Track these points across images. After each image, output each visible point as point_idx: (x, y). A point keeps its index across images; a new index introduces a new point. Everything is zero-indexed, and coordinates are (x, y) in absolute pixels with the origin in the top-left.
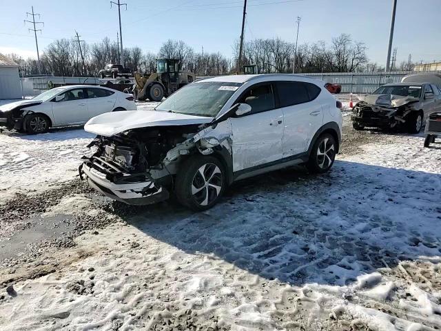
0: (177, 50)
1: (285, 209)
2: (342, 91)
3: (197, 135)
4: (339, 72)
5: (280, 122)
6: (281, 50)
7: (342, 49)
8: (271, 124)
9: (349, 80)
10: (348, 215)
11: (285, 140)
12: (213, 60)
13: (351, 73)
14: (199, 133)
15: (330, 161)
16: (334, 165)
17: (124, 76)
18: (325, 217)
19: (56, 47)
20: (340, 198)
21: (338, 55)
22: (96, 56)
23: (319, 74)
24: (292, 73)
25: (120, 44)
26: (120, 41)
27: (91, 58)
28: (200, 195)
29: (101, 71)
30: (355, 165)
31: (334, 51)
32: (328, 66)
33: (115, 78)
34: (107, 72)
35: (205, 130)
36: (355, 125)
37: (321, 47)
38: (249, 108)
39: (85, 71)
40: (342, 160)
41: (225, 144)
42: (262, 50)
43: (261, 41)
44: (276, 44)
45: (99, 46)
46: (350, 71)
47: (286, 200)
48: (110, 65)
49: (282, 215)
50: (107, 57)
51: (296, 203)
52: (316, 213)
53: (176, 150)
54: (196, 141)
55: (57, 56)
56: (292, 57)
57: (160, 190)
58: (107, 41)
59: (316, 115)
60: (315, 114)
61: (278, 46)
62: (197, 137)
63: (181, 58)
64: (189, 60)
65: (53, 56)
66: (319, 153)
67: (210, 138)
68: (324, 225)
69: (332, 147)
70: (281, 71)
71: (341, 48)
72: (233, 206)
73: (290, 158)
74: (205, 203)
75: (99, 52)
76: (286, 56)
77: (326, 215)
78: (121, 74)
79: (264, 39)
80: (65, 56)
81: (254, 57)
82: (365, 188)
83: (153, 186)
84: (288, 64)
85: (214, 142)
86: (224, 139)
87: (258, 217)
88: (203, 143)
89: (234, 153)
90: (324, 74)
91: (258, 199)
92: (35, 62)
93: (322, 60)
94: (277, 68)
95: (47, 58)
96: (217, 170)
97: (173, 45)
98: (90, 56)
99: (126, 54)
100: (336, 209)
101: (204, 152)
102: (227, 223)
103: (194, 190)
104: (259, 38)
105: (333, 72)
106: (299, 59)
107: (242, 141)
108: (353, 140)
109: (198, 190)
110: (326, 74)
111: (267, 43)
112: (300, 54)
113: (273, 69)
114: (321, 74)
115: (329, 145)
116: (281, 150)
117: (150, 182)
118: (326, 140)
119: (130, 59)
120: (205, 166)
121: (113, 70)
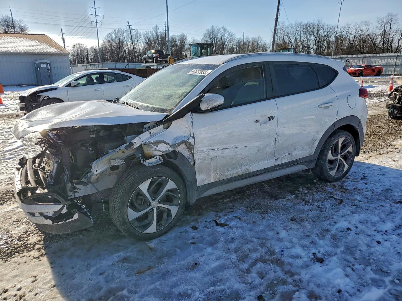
0: (219, 36)
1: (262, 245)
2: (383, 73)
3: (137, 138)
4: (383, 52)
5: (270, 118)
6: (321, 33)
7: (388, 29)
8: (257, 121)
9: (392, 61)
10: (356, 266)
11: (280, 141)
12: (253, 44)
13: (396, 54)
14: (141, 136)
15: (346, 167)
16: (353, 169)
17: (164, 61)
18: (318, 265)
19: (113, 36)
20: (349, 229)
21: (383, 35)
22: (147, 43)
23: (359, 56)
24: (331, 55)
25: (167, 32)
26: (167, 29)
27: (142, 45)
28: (144, 220)
29: (144, 56)
30: (382, 171)
31: (378, 32)
32: (371, 48)
33: (156, 63)
34: (149, 58)
35: (151, 131)
36: (390, 114)
37: (364, 28)
38: (220, 100)
39: (138, 57)
40: (366, 161)
41: (182, 149)
42: (302, 33)
43: (301, 25)
44: (316, 27)
45: (150, 34)
46: (396, 52)
47: (271, 227)
48: (153, 51)
49: (255, 255)
50: (157, 44)
51: (283, 234)
52: (306, 256)
53: (106, 158)
54: (136, 146)
55: (114, 44)
56: (333, 39)
57: (76, 217)
58: (156, 29)
59: (328, 107)
60: (326, 105)
61: (319, 29)
62: (137, 141)
63: (223, 43)
64: (230, 45)
65: (111, 45)
66: (330, 156)
67: (157, 143)
68: (312, 285)
69: (350, 149)
70: (320, 53)
71: (387, 27)
72: (193, 234)
73: (288, 165)
74: (152, 229)
75: (149, 39)
76: (327, 37)
77: (321, 261)
78: (161, 60)
79: (305, 22)
80: (121, 44)
81: (293, 41)
82: (391, 213)
83: (65, 211)
84: (329, 47)
85: (164, 148)
86: (179, 144)
87: (218, 258)
88: (147, 150)
89: (197, 162)
90: (364, 55)
91: (232, 224)
92: (95, 50)
93: (364, 41)
94: (316, 51)
95: (106, 47)
96: (171, 185)
97: (216, 31)
98: (142, 43)
99: (173, 41)
100: (338, 251)
101: (147, 163)
102: (171, 267)
103: (132, 214)
104: (299, 21)
105: (376, 53)
106: (340, 40)
107: (210, 145)
108: (387, 132)
109: (138, 215)
110: (367, 55)
111: (308, 26)
112: (341, 36)
113: (312, 52)
114: (361, 55)
115: (344, 147)
116: (272, 155)
117: (61, 206)
118: (341, 140)
119: (177, 45)
120: (149, 181)
121: (154, 55)
